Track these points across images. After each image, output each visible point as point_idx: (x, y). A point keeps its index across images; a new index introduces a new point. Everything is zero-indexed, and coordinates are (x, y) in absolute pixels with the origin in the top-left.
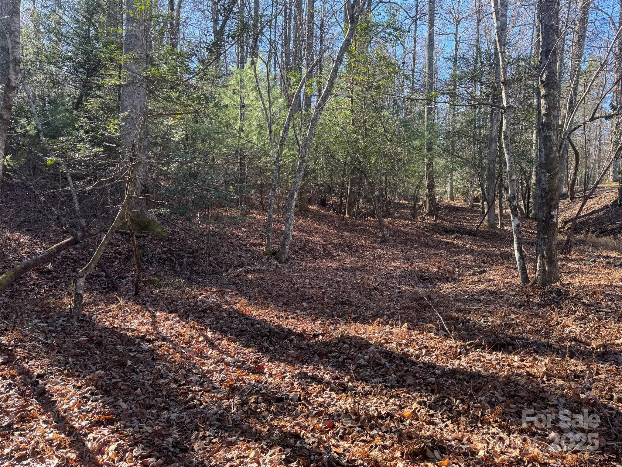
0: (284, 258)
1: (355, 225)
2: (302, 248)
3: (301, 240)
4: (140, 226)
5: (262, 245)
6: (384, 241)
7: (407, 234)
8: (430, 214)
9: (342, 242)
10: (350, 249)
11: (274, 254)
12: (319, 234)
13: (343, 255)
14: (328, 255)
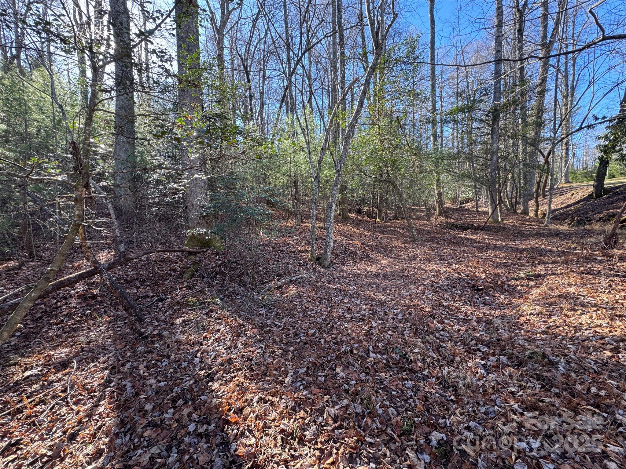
0: (327, 263)
1: (385, 227)
2: (343, 252)
3: (342, 245)
4: (201, 242)
5: (308, 251)
6: (413, 240)
7: (428, 232)
8: (440, 214)
9: (378, 244)
10: (386, 251)
11: (318, 259)
12: (358, 237)
13: (379, 257)
14: (366, 257)
